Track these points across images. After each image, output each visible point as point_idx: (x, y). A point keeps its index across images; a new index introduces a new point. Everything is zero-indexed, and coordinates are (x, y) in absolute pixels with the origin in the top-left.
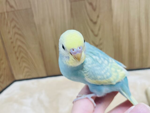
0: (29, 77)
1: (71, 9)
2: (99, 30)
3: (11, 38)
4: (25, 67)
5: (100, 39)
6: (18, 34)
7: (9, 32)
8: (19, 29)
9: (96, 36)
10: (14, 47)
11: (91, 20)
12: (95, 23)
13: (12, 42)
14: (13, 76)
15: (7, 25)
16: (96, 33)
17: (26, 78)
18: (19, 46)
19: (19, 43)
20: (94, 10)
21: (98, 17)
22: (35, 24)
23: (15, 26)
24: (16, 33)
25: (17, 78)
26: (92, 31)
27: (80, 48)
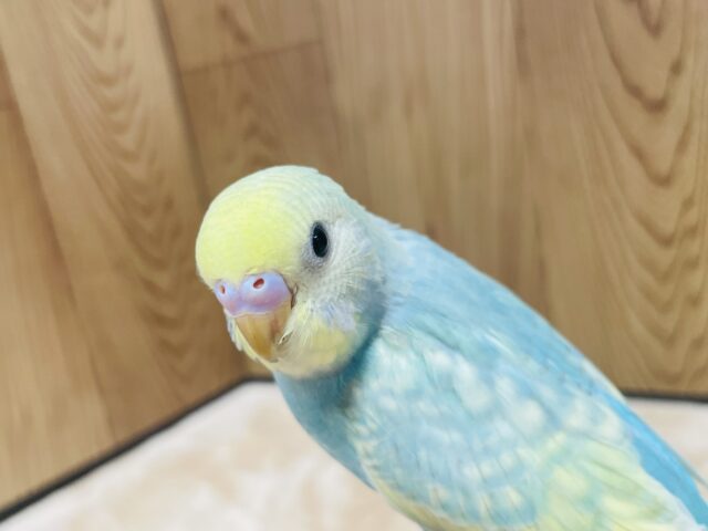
1: (520, 33)
2: (682, 145)
5: (688, 204)
9: (664, 181)
11: (635, 91)
12: (658, 107)
16: (663, 164)
20: (655, 29)
21: (677, 68)
26: (639, 154)
27: (259, 282)
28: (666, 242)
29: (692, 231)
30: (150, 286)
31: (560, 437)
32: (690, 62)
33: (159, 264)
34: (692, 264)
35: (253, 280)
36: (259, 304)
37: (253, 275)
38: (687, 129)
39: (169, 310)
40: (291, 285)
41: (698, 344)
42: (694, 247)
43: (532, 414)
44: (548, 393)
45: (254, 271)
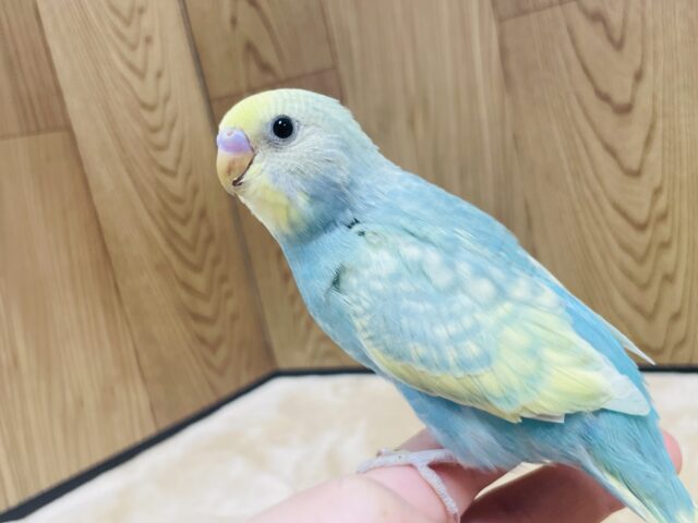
5: (657, 192)
11: (605, 98)
12: (625, 110)
16: (633, 161)
20: (618, 45)
26: (611, 151)
28: (641, 227)
29: (663, 217)
30: (188, 287)
31: (508, 306)
32: (649, 70)
33: (197, 269)
34: (665, 245)
38: (652, 127)
39: (205, 309)
41: (676, 317)
42: (665, 231)
43: (484, 288)
44: (497, 273)
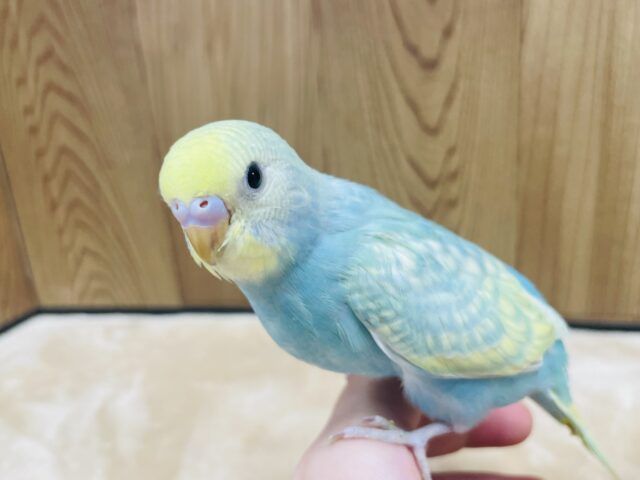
0: (100, 302)
2: (449, 101)
3: (28, 111)
4: (85, 251)
6: (60, 92)
7: (22, 81)
8: (64, 69)
9: (432, 131)
10: (40, 154)
13: (34, 130)
14: (28, 286)
15: (14, 44)
17: (87, 302)
18: (64, 151)
19: (63, 136)
21: (448, 32)
22: (138, 48)
23: (48, 55)
24: (50, 87)
25: (46, 301)
27: (204, 204)
35: (200, 201)
36: (203, 220)
37: (200, 197)
40: (230, 208)
45: (201, 194)
